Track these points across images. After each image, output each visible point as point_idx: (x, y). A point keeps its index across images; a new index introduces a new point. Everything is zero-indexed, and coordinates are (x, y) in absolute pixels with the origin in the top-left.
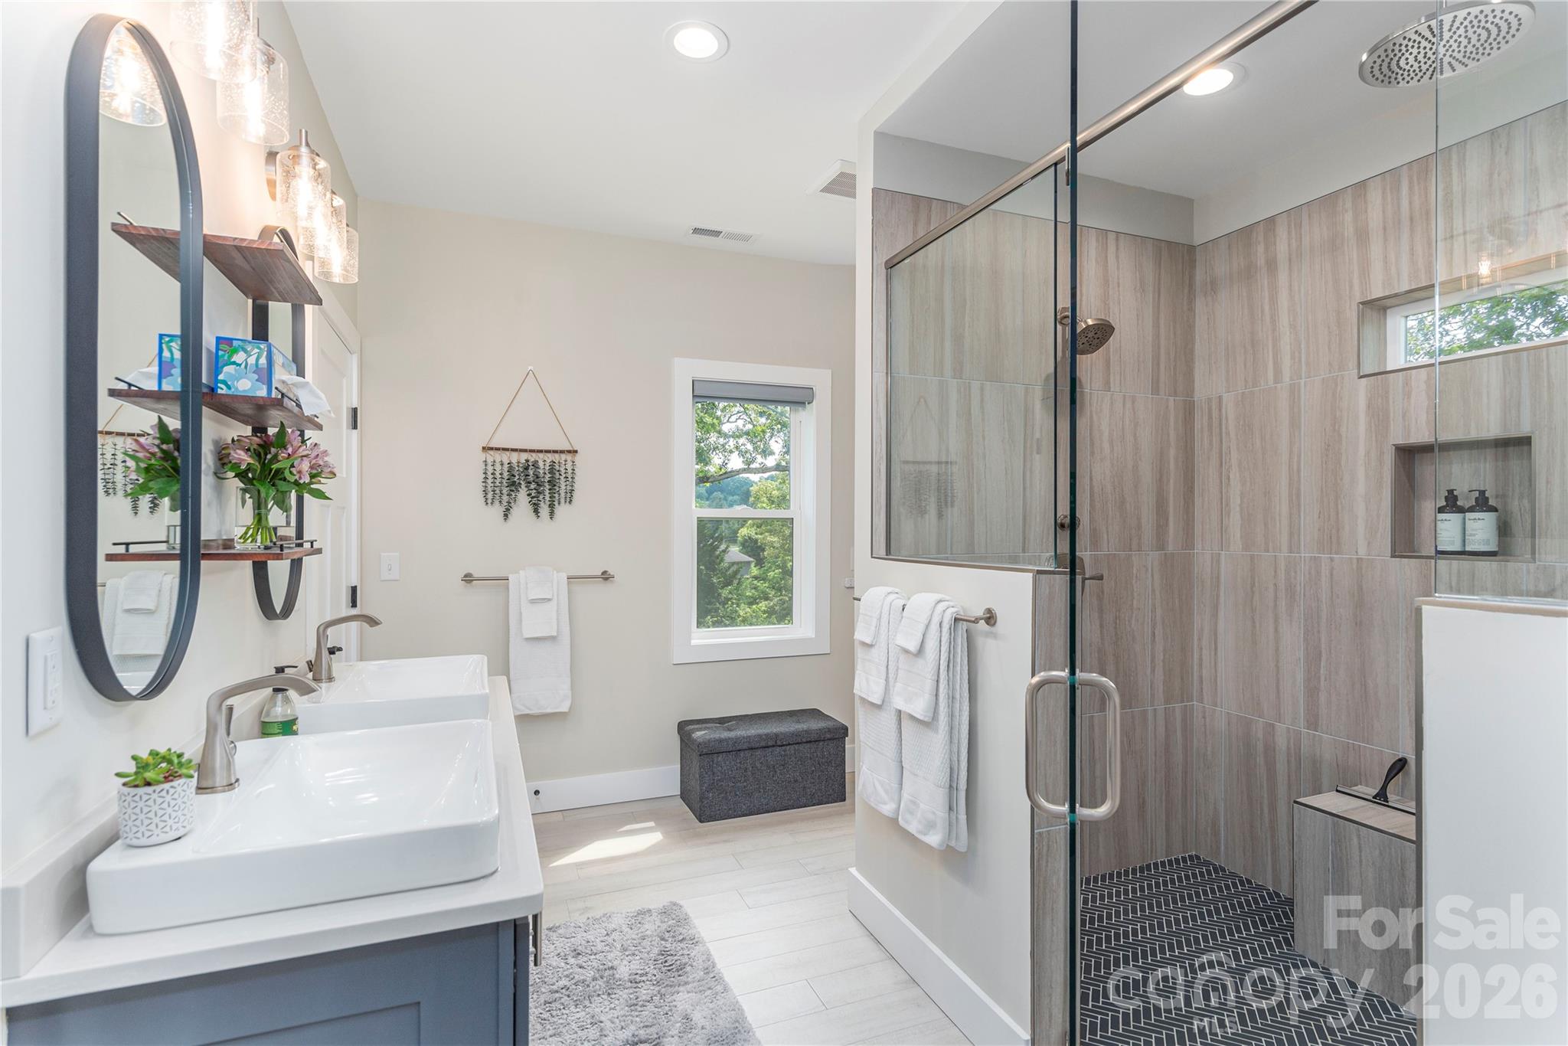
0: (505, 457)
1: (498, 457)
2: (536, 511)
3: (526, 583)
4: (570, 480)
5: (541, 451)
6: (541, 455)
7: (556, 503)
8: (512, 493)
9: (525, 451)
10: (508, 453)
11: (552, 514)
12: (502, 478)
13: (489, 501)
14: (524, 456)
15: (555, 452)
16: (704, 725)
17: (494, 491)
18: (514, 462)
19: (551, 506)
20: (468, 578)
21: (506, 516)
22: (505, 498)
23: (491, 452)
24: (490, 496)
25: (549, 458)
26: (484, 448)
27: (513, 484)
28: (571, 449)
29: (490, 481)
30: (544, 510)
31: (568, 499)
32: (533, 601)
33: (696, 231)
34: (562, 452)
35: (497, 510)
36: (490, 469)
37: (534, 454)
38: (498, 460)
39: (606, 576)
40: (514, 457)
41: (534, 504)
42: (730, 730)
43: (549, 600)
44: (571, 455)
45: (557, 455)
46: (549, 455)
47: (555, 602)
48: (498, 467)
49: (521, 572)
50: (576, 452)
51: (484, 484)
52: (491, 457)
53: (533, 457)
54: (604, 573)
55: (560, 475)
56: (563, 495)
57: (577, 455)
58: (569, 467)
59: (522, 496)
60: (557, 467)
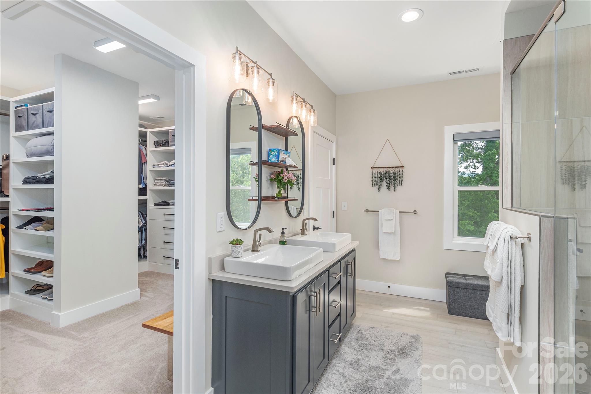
0: (379, 170)
1: (376, 170)
2: (389, 189)
3: (384, 214)
4: (401, 177)
5: (391, 167)
6: (391, 169)
7: (396, 185)
8: (381, 182)
9: (385, 168)
10: (379, 169)
11: (394, 189)
12: (377, 177)
13: (374, 185)
14: (385, 169)
15: (396, 167)
16: (455, 276)
17: (375, 182)
18: (382, 171)
19: (394, 186)
20: (367, 211)
21: (379, 190)
22: (379, 184)
23: (374, 169)
24: (374, 184)
25: (394, 169)
26: (372, 168)
27: (381, 179)
28: (402, 166)
29: (374, 178)
30: (392, 188)
31: (400, 184)
32: (386, 220)
33: (451, 74)
34: (398, 167)
35: (376, 188)
36: (374, 174)
37: (388, 169)
38: (376, 171)
39: (415, 212)
40: (382, 170)
41: (388, 186)
42: (466, 280)
43: (392, 220)
44: (401, 168)
45: (397, 168)
46: (394, 168)
47: (394, 220)
48: (376, 174)
49: (383, 209)
50: (404, 167)
51: (372, 180)
52: (374, 170)
53: (388, 170)
54: (415, 211)
55: (398, 175)
56: (399, 182)
57: (404, 168)
58: (401, 172)
59: (384, 183)
60: (396, 172)
